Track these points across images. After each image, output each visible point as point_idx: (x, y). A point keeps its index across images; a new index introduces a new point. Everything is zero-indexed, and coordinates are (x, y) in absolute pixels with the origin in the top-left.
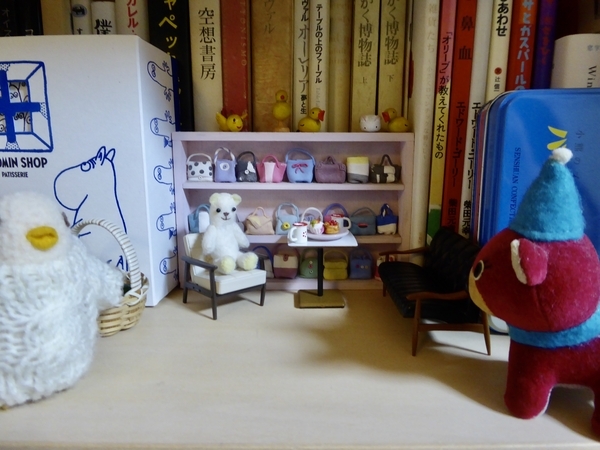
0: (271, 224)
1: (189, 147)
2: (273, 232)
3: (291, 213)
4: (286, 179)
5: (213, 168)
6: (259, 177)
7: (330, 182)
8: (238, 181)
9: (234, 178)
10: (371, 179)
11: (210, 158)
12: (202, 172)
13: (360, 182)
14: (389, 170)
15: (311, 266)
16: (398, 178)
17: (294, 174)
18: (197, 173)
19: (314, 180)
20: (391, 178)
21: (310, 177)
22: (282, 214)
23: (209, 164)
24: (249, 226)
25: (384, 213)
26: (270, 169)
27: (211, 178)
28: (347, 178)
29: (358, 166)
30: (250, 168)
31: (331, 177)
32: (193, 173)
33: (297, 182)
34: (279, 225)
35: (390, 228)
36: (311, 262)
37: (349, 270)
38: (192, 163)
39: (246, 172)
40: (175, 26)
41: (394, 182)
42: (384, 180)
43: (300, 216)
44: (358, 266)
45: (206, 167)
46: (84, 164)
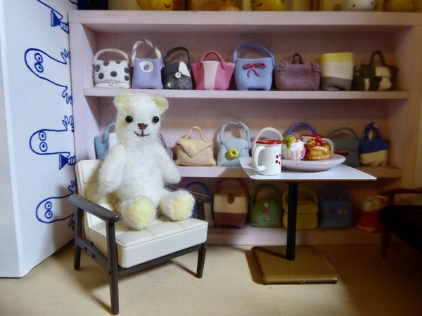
0: (210, 151)
1: (98, 37)
2: (213, 161)
3: (239, 136)
4: (233, 85)
5: (131, 70)
6: (195, 83)
7: (298, 89)
8: (165, 87)
9: (158, 81)
10: (356, 85)
11: (126, 55)
12: (114, 74)
13: (341, 89)
14: (381, 71)
15: (265, 211)
16: (395, 84)
17: (243, 76)
18: (107, 76)
19: (274, 87)
20: (385, 83)
21: (268, 82)
22: (227, 138)
23: (124, 64)
24: (181, 153)
25: (371, 135)
26: (212, 69)
27: (127, 84)
28: (323, 84)
29: (338, 66)
30: (183, 69)
31: (299, 81)
32: (101, 76)
33: (250, 89)
34: (223, 151)
35: (379, 156)
36: (266, 205)
37: (320, 216)
38: (101, 63)
39: (178, 75)
41: (391, 89)
42: (375, 86)
43: (252, 140)
44: (333, 211)
45: (120, 68)
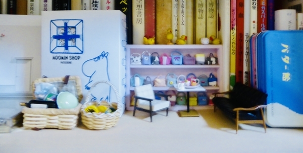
0: (165, 82)
1: (133, 51)
2: (165, 85)
3: (173, 77)
4: (171, 63)
5: (142, 60)
6: (160, 63)
7: (189, 64)
8: (151, 64)
9: (150, 63)
10: (206, 63)
11: (140, 55)
12: (137, 61)
13: (202, 64)
14: (213, 59)
15: (181, 100)
16: (217, 63)
17: (175, 61)
18: (135, 61)
19: (183, 64)
20: (214, 62)
21: (181, 62)
22: (169, 77)
23: (140, 58)
24: (156, 83)
25: (211, 77)
26: (165, 59)
27: (140, 63)
28: (196, 63)
29: (201, 58)
30: (157, 59)
31: (191, 62)
32: (133, 61)
33: (176, 64)
34: (168, 82)
35: (213, 83)
36: (181, 98)
37: (198, 101)
38: (133, 57)
39: (155, 61)
40: (126, 4)
41: (215, 64)
42: (211, 63)
43: (177, 78)
44: (201, 99)
45: (139, 59)
46: (95, 58)
